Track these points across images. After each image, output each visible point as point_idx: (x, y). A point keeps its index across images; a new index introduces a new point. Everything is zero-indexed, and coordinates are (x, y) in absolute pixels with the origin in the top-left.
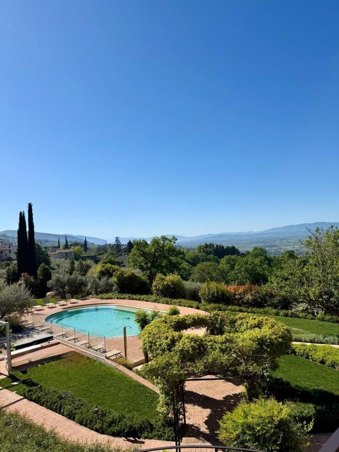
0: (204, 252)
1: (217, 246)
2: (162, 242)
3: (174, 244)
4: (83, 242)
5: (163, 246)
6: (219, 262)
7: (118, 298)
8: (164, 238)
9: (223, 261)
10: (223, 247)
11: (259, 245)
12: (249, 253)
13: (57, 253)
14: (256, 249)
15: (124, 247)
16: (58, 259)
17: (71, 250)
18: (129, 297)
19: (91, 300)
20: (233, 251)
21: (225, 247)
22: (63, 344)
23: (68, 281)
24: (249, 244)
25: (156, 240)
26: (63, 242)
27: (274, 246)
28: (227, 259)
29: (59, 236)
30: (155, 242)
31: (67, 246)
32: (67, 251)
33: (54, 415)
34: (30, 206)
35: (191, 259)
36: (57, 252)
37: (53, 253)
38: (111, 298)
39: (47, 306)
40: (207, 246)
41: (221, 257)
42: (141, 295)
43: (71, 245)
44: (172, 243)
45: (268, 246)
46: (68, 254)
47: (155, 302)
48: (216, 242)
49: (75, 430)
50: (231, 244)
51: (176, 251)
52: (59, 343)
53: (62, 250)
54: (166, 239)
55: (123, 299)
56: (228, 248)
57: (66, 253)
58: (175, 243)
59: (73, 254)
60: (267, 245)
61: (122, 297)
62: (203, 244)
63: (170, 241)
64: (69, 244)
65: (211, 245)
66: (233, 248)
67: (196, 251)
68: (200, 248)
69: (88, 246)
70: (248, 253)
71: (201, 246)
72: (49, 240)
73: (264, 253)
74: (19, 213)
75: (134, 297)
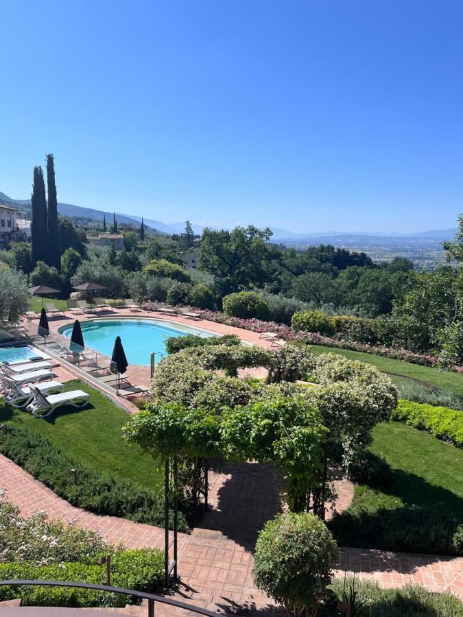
0: (318, 259)
1: (339, 250)
2: (250, 236)
3: (268, 241)
4: (139, 226)
5: (249, 243)
6: (336, 275)
8: (253, 230)
9: (344, 274)
10: (348, 253)
11: (404, 255)
12: (387, 265)
13: (99, 238)
14: (397, 259)
15: (198, 240)
16: (99, 247)
17: (121, 236)
20: (362, 260)
21: (351, 253)
22: (63, 367)
24: (389, 252)
25: (240, 231)
26: (110, 224)
27: (427, 259)
28: (349, 272)
29: (105, 214)
30: (239, 234)
31: (115, 230)
32: (114, 236)
33: (16, 469)
34: (50, 160)
35: (296, 267)
36: (100, 236)
37: (93, 238)
39: (72, 312)
40: (322, 249)
41: (342, 267)
43: (121, 229)
44: (264, 238)
45: (418, 258)
46: (115, 242)
48: (339, 245)
49: (37, 496)
50: (362, 249)
51: (268, 252)
52: (58, 366)
53: (107, 235)
54: (256, 232)
56: (356, 255)
57: (113, 240)
58: (268, 238)
59: (122, 242)
60: (417, 256)
62: (317, 246)
63: (262, 235)
64: (118, 227)
65: (330, 248)
66: (363, 255)
67: (306, 256)
68: (312, 251)
69: (146, 232)
70: (385, 265)
71: (314, 249)
73: (409, 267)
74: (33, 169)
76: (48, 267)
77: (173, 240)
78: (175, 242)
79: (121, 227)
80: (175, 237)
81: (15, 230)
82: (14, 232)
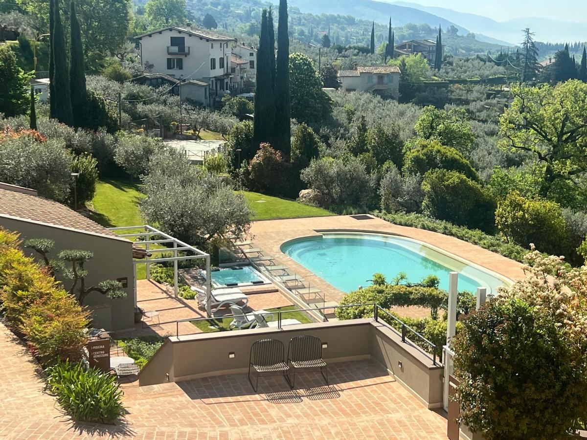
4: (433, 41)
7: (424, 228)
13: (358, 73)
18: (446, 228)
19: (375, 222)
22: (281, 293)
23: (338, 175)
31: (390, 52)
32: (383, 70)
36: (360, 70)
37: (349, 73)
38: (411, 226)
42: (469, 228)
43: (402, 47)
46: (386, 79)
47: (488, 248)
52: (277, 291)
53: (374, 67)
55: (434, 230)
57: (380, 77)
59: (397, 79)
61: (431, 225)
72: (357, 19)
75: (455, 229)
76: (273, 151)
77: (498, 65)
78: (501, 69)
79: (400, 44)
80: (502, 59)
81: (229, 71)
82: (227, 75)
